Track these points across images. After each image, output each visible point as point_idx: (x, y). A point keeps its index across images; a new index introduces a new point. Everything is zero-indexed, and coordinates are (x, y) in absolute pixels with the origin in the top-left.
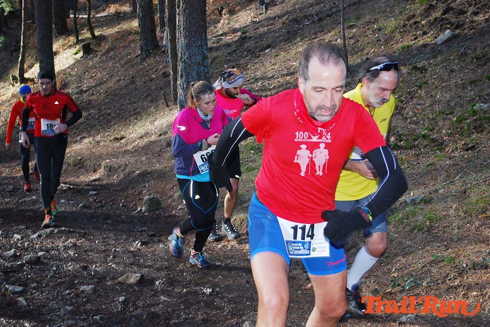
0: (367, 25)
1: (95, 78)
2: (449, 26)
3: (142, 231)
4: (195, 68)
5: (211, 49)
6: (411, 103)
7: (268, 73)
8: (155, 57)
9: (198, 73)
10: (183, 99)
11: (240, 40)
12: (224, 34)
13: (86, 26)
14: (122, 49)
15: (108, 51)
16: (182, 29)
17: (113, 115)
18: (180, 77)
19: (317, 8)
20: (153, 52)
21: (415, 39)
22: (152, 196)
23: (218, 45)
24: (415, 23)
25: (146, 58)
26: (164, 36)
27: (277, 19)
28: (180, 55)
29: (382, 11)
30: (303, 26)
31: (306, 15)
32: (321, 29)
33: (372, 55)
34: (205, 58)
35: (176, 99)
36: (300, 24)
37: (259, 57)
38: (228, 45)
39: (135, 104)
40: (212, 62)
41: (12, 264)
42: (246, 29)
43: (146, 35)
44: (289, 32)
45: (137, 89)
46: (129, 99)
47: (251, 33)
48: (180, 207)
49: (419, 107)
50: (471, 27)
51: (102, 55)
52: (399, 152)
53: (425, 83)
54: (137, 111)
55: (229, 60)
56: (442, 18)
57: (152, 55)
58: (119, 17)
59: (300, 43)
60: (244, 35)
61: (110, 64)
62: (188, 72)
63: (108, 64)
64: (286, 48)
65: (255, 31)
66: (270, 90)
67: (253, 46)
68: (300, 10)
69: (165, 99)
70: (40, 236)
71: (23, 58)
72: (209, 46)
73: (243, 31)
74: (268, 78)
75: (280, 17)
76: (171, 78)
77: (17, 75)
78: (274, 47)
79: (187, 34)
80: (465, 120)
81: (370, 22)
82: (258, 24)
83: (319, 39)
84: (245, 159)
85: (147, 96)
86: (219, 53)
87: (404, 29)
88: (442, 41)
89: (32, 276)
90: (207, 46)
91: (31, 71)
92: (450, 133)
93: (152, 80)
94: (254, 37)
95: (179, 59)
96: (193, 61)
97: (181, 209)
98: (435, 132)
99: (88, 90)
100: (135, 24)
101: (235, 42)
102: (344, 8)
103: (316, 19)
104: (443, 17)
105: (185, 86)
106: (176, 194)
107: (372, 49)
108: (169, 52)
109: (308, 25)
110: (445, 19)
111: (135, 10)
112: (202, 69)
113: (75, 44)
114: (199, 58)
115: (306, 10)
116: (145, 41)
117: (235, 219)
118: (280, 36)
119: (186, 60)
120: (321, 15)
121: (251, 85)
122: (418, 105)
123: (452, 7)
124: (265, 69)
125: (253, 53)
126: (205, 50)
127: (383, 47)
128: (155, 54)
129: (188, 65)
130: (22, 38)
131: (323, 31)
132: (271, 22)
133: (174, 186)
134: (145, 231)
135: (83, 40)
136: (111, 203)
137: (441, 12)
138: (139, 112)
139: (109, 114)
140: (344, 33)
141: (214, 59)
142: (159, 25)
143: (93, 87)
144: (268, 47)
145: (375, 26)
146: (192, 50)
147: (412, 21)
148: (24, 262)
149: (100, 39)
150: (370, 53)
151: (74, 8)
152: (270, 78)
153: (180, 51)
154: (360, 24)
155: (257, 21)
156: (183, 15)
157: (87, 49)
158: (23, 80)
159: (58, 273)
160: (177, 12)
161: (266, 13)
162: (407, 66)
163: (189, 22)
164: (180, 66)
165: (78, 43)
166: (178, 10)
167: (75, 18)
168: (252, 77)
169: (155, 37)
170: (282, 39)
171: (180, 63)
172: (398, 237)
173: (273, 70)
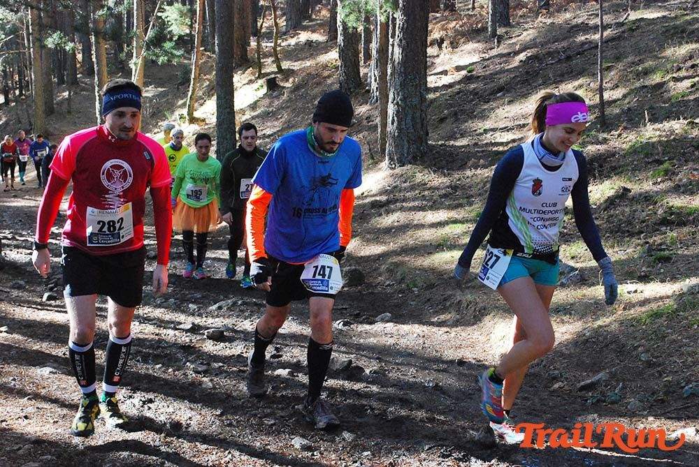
0: (631, 67)
1: (281, 120)
3: (343, 308)
4: (410, 111)
5: (429, 90)
6: (685, 168)
7: (500, 123)
8: (357, 98)
9: (413, 118)
10: (393, 150)
11: (465, 80)
12: (445, 73)
13: (271, 55)
14: (316, 86)
15: (296, 88)
16: (396, 63)
18: (390, 123)
19: (565, 44)
20: (355, 91)
21: (693, 87)
22: (353, 268)
23: (437, 85)
24: (693, 66)
26: (369, 71)
27: (512, 54)
28: (391, 96)
29: (649, 50)
30: (547, 65)
31: (549, 52)
32: (570, 70)
33: (635, 104)
34: (423, 99)
35: (383, 150)
36: (542, 63)
37: (488, 102)
38: (451, 86)
42: (474, 66)
43: (348, 70)
44: (527, 73)
47: (479, 71)
48: (388, 283)
49: (695, 173)
51: (291, 93)
52: (669, 228)
55: (450, 104)
57: (354, 94)
58: (311, 49)
60: (469, 74)
61: (300, 104)
62: (401, 117)
63: (298, 104)
64: (523, 92)
65: (484, 70)
67: (481, 88)
68: (542, 46)
69: (370, 150)
70: (220, 308)
71: (193, 94)
72: (428, 85)
73: (468, 69)
74: (500, 129)
75: (517, 53)
76: (379, 123)
77: (186, 114)
78: (508, 91)
79: (402, 70)
81: (633, 63)
82: (488, 62)
83: (566, 82)
86: (438, 94)
87: (678, 74)
90: (426, 86)
91: (201, 109)
94: (481, 78)
95: (390, 100)
96: (408, 103)
97: (389, 285)
100: (333, 56)
101: (458, 82)
103: (563, 57)
105: (396, 134)
107: (635, 97)
108: (376, 92)
109: (552, 64)
111: (332, 39)
112: (418, 114)
113: (257, 79)
114: (416, 100)
115: (550, 46)
116: (345, 78)
117: (460, 301)
118: (518, 76)
119: (400, 102)
120: (569, 53)
121: (478, 137)
122: (694, 170)
124: (497, 116)
125: (481, 97)
126: (424, 90)
127: (649, 96)
128: (358, 93)
129: (402, 108)
130: (193, 68)
131: (572, 72)
132: (505, 59)
133: (379, 257)
134: (346, 309)
135: (268, 74)
141: (433, 101)
142: (363, 58)
143: (279, 131)
144: (501, 89)
145: (640, 69)
146: (408, 90)
147: (689, 64)
148: (205, 337)
149: (288, 74)
150: (633, 101)
151: (257, 33)
152: (503, 129)
153: (392, 90)
154: (620, 66)
155: (487, 56)
156: (399, 46)
157: (272, 85)
158: (193, 120)
159: (246, 352)
160: (391, 43)
161: (498, 47)
162: (681, 120)
163: (406, 55)
164: (391, 109)
165: (261, 76)
166: (391, 40)
167: (259, 45)
168: (479, 127)
169: (359, 73)
170: (519, 81)
171: (392, 106)
172: (672, 334)
173: (507, 119)
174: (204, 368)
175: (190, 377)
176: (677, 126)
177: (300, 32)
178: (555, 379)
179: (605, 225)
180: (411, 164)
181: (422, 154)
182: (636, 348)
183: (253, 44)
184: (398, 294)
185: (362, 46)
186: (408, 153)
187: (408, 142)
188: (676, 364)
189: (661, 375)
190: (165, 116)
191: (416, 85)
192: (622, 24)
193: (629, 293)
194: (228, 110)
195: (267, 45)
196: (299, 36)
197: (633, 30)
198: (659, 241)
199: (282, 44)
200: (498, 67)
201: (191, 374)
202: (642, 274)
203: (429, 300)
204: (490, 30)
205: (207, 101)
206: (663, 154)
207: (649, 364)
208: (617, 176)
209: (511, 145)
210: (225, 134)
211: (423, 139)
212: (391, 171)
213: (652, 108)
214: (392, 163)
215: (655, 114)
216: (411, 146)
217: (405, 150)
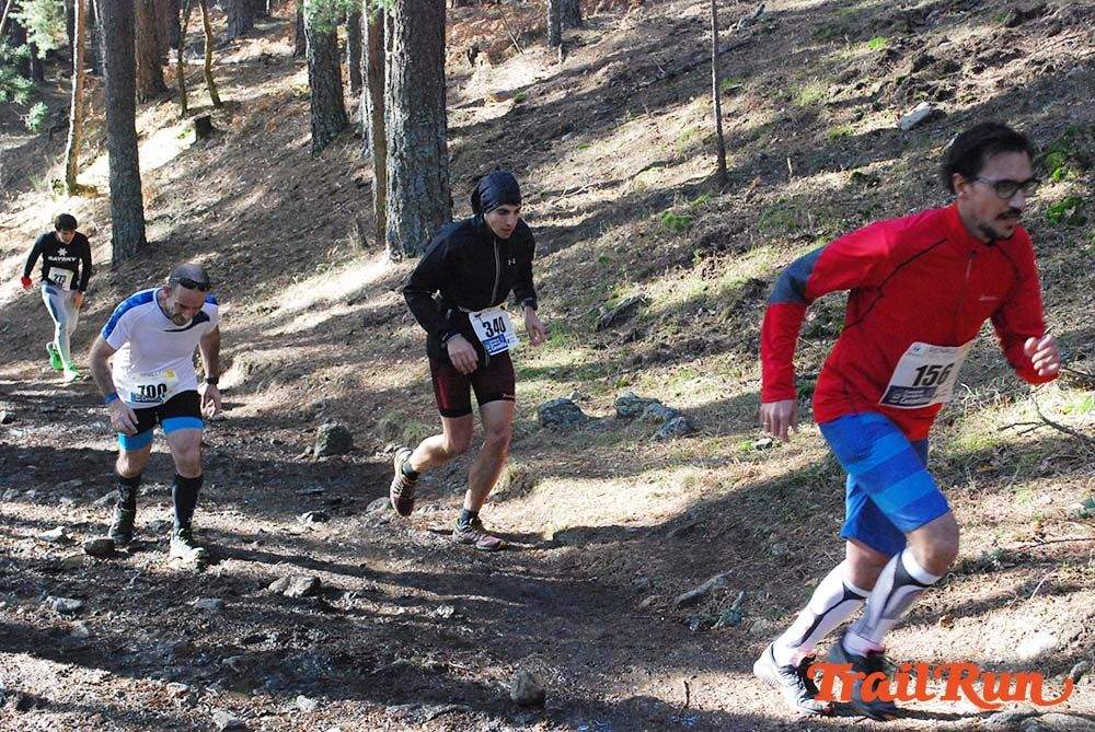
0: (765, 90)
1: (220, 186)
2: (926, 94)
3: (315, 492)
4: (421, 169)
5: (454, 132)
7: (567, 183)
8: (342, 147)
9: (427, 180)
10: (398, 231)
11: (512, 114)
12: (480, 103)
13: (203, 81)
14: (275, 128)
15: (246, 133)
16: (396, 90)
17: (256, 261)
18: (391, 187)
19: (666, 53)
20: (336, 136)
21: (859, 118)
22: (334, 425)
23: (468, 123)
24: (859, 87)
25: (324, 148)
26: (360, 105)
27: (585, 73)
28: (391, 144)
29: (794, 62)
30: (638, 88)
31: (643, 68)
32: (673, 96)
33: (774, 149)
34: (442, 149)
35: (382, 232)
36: (632, 85)
37: (548, 149)
38: (489, 125)
39: (301, 241)
40: (455, 158)
41: (57, 555)
42: (526, 92)
43: (324, 103)
44: (608, 101)
45: (304, 211)
46: (289, 231)
47: (533, 101)
48: (388, 446)
50: (970, 97)
51: (236, 140)
52: (824, 342)
53: (877, 206)
54: (303, 255)
55: (488, 154)
56: (913, 78)
57: (335, 141)
58: (268, 66)
59: (630, 123)
60: (519, 105)
61: (250, 159)
62: (407, 177)
63: (246, 159)
64: (602, 132)
65: (542, 98)
66: (570, 216)
67: (537, 127)
68: (631, 58)
69: (361, 232)
71: (73, 145)
72: (450, 126)
73: (517, 96)
74: (569, 192)
75: (592, 69)
76: (374, 187)
77: (63, 180)
78: (579, 132)
79: (406, 101)
81: (770, 83)
82: (549, 84)
83: (668, 115)
84: (519, 353)
85: (324, 224)
86: (469, 140)
87: (836, 98)
88: (911, 124)
89: (98, 580)
90: (446, 127)
91: (89, 171)
93: (334, 192)
94: (539, 110)
95: (389, 151)
96: (417, 155)
99: (206, 211)
100: (301, 80)
101: (502, 118)
102: (719, 55)
103: (663, 76)
104: (914, 75)
105: (401, 206)
106: (382, 421)
107: (773, 137)
108: (371, 137)
109: (646, 87)
110: (919, 80)
111: (301, 51)
112: (435, 171)
113: (180, 118)
114: (429, 151)
115: (642, 57)
116: (321, 115)
118: (592, 107)
119: (405, 153)
120: (671, 69)
121: (534, 206)
123: (932, 57)
124: (562, 172)
125: (538, 140)
126: (442, 133)
127: (794, 134)
128: (341, 140)
129: (408, 164)
130: (73, 103)
131: (677, 99)
132: (573, 79)
133: (377, 405)
134: (319, 493)
135: (196, 111)
136: (252, 438)
137: (910, 66)
138: (309, 256)
139: (249, 260)
140: (718, 105)
141: (460, 151)
142: (350, 82)
143: (217, 204)
144: (567, 130)
145: (781, 92)
146: (417, 135)
147: (853, 83)
148: (83, 551)
149: (232, 109)
150: (770, 144)
151: (178, 44)
152: (571, 192)
153: (392, 135)
154: (750, 86)
155: (547, 76)
156: (400, 64)
157: (204, 128)
158: (75, 189)
159: (150, 574)
160: (387, 58)
161: (563, 61)
162: (842, 173)
163: (411, 79)
164: (391, 166)
165: (187, 113)
166: (387, 54)
167: (182, 63)
168: (533, 191)
169: (342, 106)
170: (596, 115)
171: (392, 160)
172: (819, 510)
173: (577, 176)
174: (76, 604)
175: (52, 620)
176: (836, 180)
177: (250, 40)
178: (642, 591)
179: (728, 341)
182: (765, 536)
183: (173, 61)
185: (346, 66)
186: (422, 235)
187: (421, 217)
188: (824, 559)
189: (801, 577)
190: (30, 184)
191: (430, 125)
192: (752, 22)
193: (759, 448)
194: (130, 173)
195: (195, 63)
196: (251, 47)
197: (770, 31)
198: (810, 364)
199: (223, 61)
200: (564, 94)
201: (55, 616)
203: (453, 473)
204: (549, 33)
205: (99, 158)
206: (815, 226)
207: (785, 561)
208: (747, 263)
209: (583, 218)
210: (125, 212)
211: (445, 212)
212: (394, 265)
213: (798, 153)
214: (396, 252)
215: (803, 163)
216: (426, 224)
217: (417, 231)
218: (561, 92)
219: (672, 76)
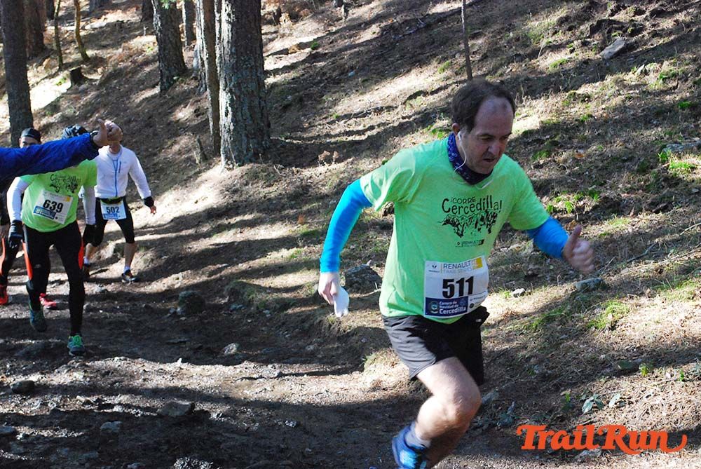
0: (499, 33)
2: (621, 32)
3: (181, 342)
4: (246, 100)
5: (267, 73)
6: (569, 146)
7: (354, 107)
8: (183, 87)
9: (251, 108)
10: (230, 147)
11: (310, 58)
12: (285, 52)
13: (73, 41)
14: (130, 75)
15: (107, 80)
16: (225, 42)
18: (224, 114)
19: (422, 9)
20: (178, 79)
21: (572, 52)
22: (191, 292)
23: (276, 66)
24: (570, 29)
25: (169, 87)
26: (195, 54)
27: (362, 26)
28: (222, 82)
29: (520, 12)
30: (404, 36)
31: (406, 21)
32: (431, 41)
33: (509, 76)
34: (261, 84)
35: (218, 148)
36: (398, 34)
37: (338, 83)
38: (293, 67)
39: (155, 157)
40: (270, 91)
42: (319, 42)
43: (169, 54)
44: (382, 46)
45: (157, 135)
46: (147, 150)
47: (325, 48)
48: (233, 306)
49: (581, 151)
50: (655, 33)
51: (102, 85)
53: (589, 116)
55: (293, 88)
56: (610, 20)
57: (178, 83)
58: (122, 30)
59: (399, 62)
60: (314, 52)
61: (113, 99)
62: (235, 106)
63: (110, 98)
64: (379, 69)
65: (331, 45)
67: (329, 67)
68: (397, 13)
69: (201, 148)
70: (28, 354)
72: (266, 68)
73: (313, 46)
74: (355, 115)
75: (368, 23)
76: (210, 116)
78: (361, 69)
79: (233, 50)
80: (652, 168)
81: (503, 29)
82: (336, 36)
85: (172, 144)
86: (279, 77)
87: (554, 38)
88: (611, 54)
90: (264, 69)
92: (630, 188)
93: (179, 120)
94: (330, 54)
95: (221, 88)
96: (243, 89)
97: (235, 309)
98: (608, 187)
100: (149, 38)
101: (302, 61)
103: (422, 26)
104: (612, 18)
105: (232, 128)
107: (508, 68)
109: (410, 34)
110: (614, 22)
111: (148, 17)
112: (256, 102)
113: (58, 71)
114: (252, 86)
115: (406, 13)
116: (166, 63)
118: (370, 51)
119: (233, 89)
120: (429, 21)
121: (330, 126)
122: (580, 148)
123: (624, 5)
124: (350, 100)
125: (330, 77)
126: (261, 73)
127: (523, 65)
128: (182, 81)
129: (236, 96)
131: (433, 43)
132: (352, 32)
133: (221, 276)
134: (185, 342)
135: (70, 65)
137: (608, 12)
140: (466, 46)
141: (273, 86)
142: (186, 39)
144: (352, 68)
145: (511, 34)
146: (242, 75)
147: (566, 27)
149: (97, 62)
150: (506, 73)
152: (357, 115)
153: (223, 75)
154: (488, 32)
155: (334, 29)
156: (228, 22)
157: (77, 77)
159: (64, 405)
160: (217, 18)
161: (346, 18)
162: (561, 93)
163: (237, 33)
164: (224, 99)
165: (63, 67)
166: (217, 15)
167: (57, 30)
168: (330, 114)
169: (182, 57)
170: (373, 56)
171: (224, 93)
172: (567, 339)
173: (361, 102)
177: (107, 11)
180: (251, 162)
181: (264, 150)
182: (527, 360)
183: (50, 29)
184: (248, 318)
185: (183, 25)
186: (248, 150)
187: (247, 136)
188: (574, 375)
189: (557, 389)
191: (251, 68)
193: (516, 295)
194: (24, 110)
195: (67, 29)
196: (107, 16)
199: (87, 27)
200: (347, 42)
202: (530, 272)
203: (283, 324)
206: (544, 132)
207: (544, 378)
209: (369, 133)
211: (265, 132)
212: (228, 172)
213: (528, 79)
214: (229, 162)
215: (531, 86)
216: (251, 141)
217: (244, 146)
218: (346, 41)
219: (428, 26)
